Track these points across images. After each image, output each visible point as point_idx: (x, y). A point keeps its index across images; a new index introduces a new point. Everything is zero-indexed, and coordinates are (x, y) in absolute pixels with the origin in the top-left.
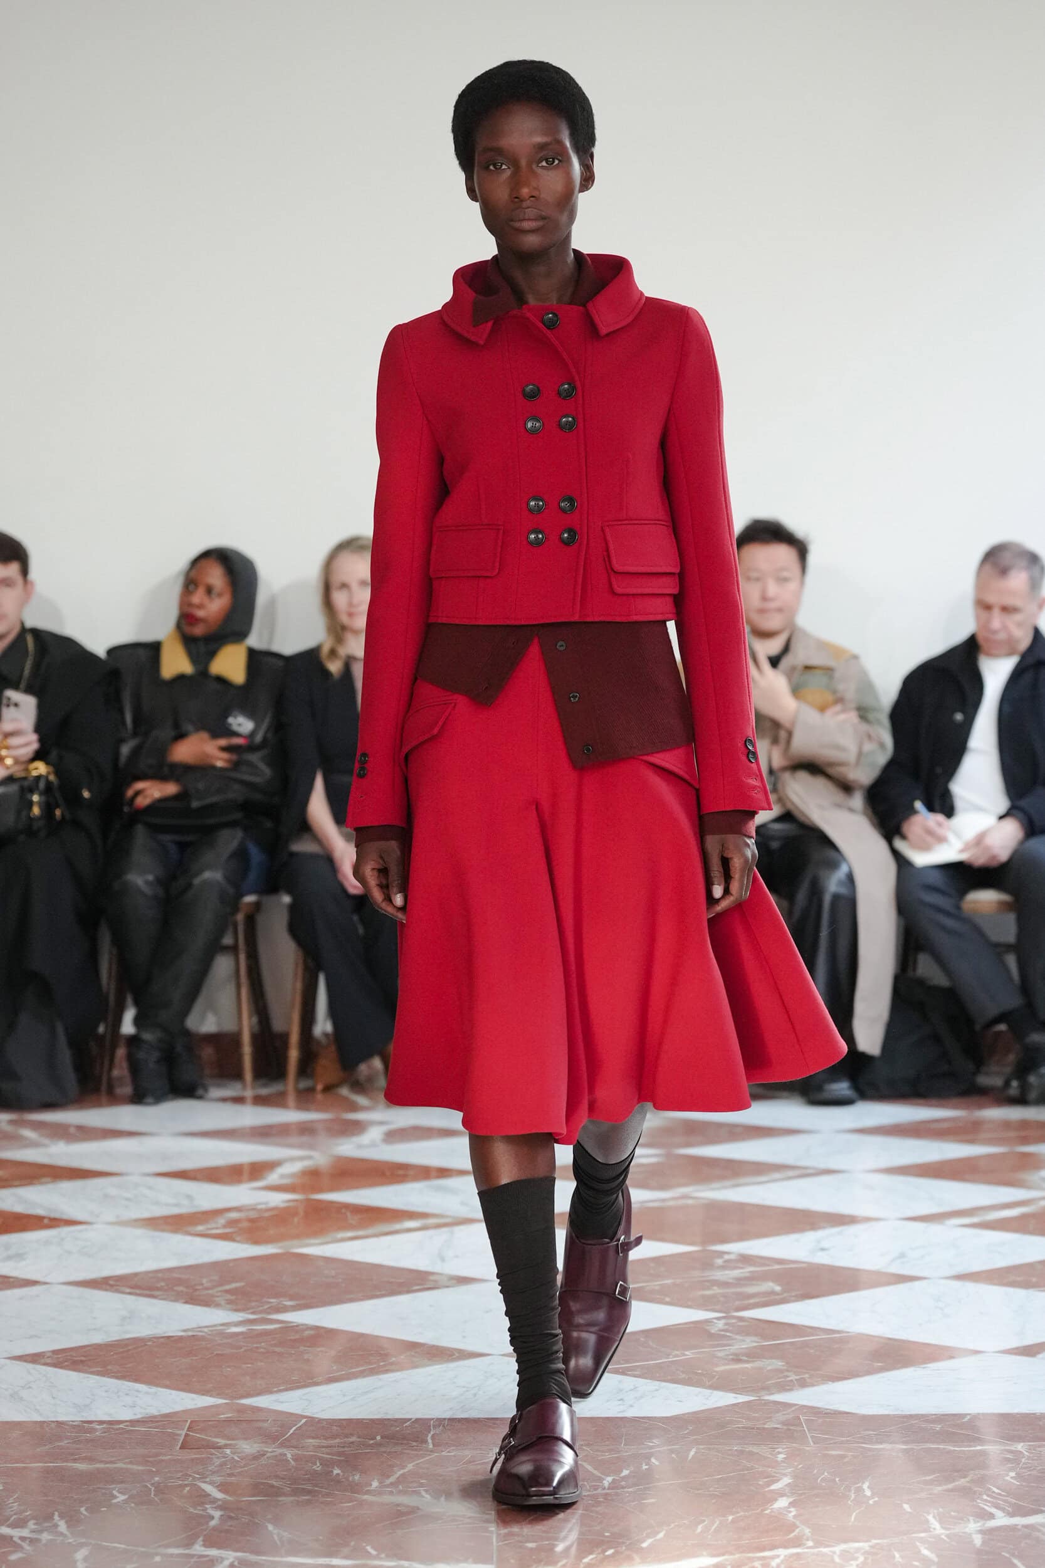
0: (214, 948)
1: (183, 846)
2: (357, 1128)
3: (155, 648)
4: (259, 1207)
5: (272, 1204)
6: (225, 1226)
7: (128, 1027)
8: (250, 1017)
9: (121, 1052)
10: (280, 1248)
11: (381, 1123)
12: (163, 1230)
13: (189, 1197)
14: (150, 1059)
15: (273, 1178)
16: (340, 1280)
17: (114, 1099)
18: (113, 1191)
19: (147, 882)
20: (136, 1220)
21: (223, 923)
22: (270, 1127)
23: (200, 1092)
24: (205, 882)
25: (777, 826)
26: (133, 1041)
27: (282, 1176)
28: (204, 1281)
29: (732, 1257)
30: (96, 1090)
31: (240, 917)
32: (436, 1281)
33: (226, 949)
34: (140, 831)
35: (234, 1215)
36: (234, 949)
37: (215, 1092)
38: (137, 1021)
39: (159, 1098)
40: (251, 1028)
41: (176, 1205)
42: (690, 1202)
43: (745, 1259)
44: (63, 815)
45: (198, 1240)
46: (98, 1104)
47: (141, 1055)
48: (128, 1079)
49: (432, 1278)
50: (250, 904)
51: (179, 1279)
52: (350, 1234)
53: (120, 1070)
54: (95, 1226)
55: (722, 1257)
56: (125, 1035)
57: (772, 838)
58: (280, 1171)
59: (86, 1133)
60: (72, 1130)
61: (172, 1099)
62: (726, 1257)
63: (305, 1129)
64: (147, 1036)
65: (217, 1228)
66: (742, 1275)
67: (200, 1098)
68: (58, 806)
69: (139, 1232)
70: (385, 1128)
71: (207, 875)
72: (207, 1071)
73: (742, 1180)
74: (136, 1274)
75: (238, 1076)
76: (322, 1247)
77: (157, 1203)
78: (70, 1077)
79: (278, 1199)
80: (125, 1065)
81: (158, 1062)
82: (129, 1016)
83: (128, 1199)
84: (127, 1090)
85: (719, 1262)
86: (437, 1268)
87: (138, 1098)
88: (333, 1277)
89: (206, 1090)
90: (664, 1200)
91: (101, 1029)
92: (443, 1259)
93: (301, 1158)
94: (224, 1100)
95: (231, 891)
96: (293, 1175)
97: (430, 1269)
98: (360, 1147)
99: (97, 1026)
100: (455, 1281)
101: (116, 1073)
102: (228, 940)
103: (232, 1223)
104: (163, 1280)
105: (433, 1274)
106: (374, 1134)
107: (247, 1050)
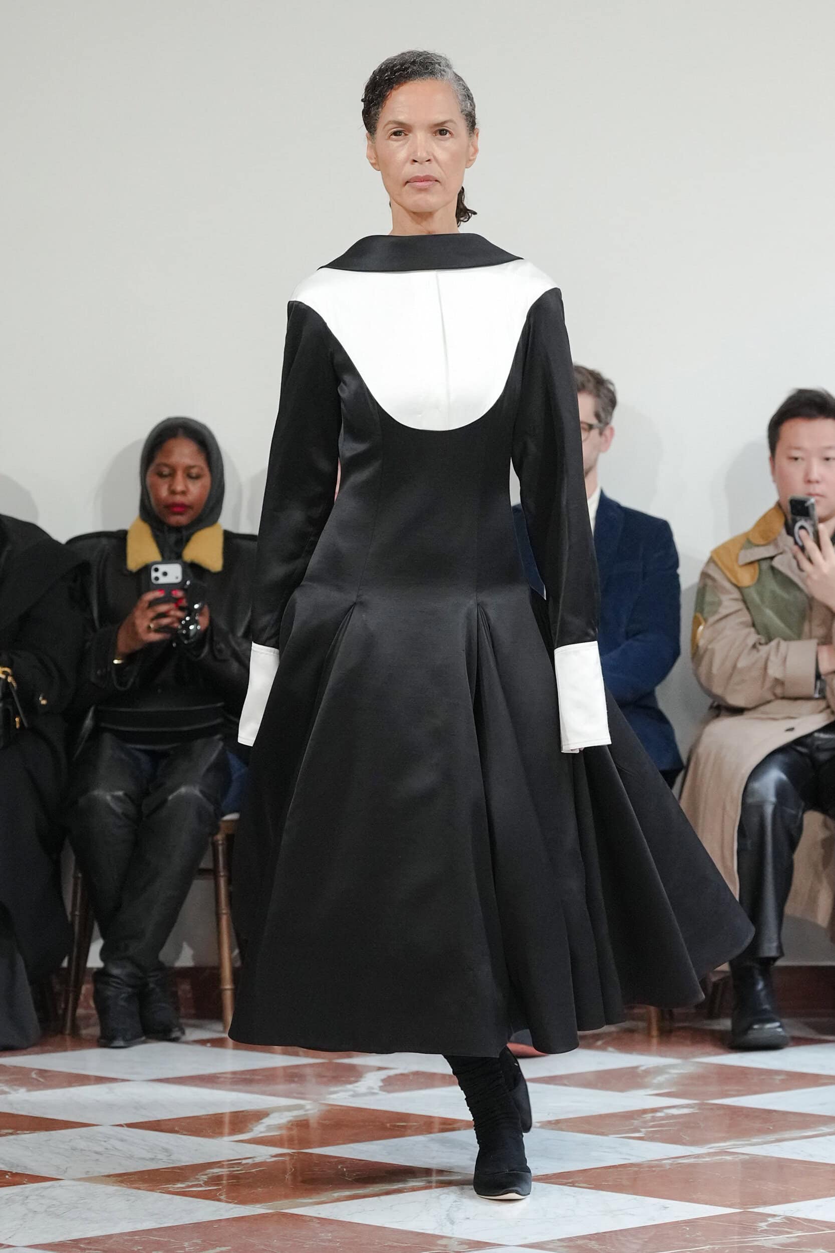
0: (191, 872)
1: (156, 756)
2: (353, 1074)
3: (120, 538)
4: (244, 1162)
5: (257, 1160)
6: (206, 1183)
7: (94, 961)
8: (231, 950)
9: (86, 988)
10: (269, 1209)
11: (380, 1069)
12: (139, 1189)
13: (166, 1150)
14: (119, 996)
15: (260, 1130)
16: (338, 1244)
17: (79, 1041)
18: (82, 1144)
19: (117, 798)
20: (109, 1176)
21: (202, 843)
22: (253, 1072)
23: (175, 1035)
24: (182, 799)
25: (822, 736)
26: (100, 975)
27: (269, 1128)
28: (186, 1244)
29: (777, 1220)
30: (61, 1032)
31: (220, 837)
32: (445, 1246)
33: (204, 872)
34: (108, 740)
35: (216, 1171)
36: (213, 873)
37: (193, 1034)
38: (104, 954)
39: (130, 1041)
40: (232, 961)
41: (152, 1159)
42: (728, 1158)
43: (792, 1223)
44: (21, 722)
45: (178, 1198)
46: (62, 1048)
47: (110, 992)
48: (95, 1018)
49: (440, 1242)
50: (232, 821)
51: (158, 1242)
52: (347, 1193)
53: (87, 1008)
54: (61, 1182)
55: (767, 1221)
56: (92, 969)
57: (818, 749)
58: (267, 1121)
59: (47, 1079)
60: (34, 1075)
61: (144, 1042)
62: (771, 1220)
63: (293, 1076)
64: (115, 971)
65: (201, 1186)
66: (789, 1241)
67: (175, 1040)
68: (17, 714)
69: (112, 1189)
70: (383, 1074)
71: (183, 790)
72: (183, 1010)
73: (787, 1135)
74: (110, 1237)
75: (217, 1015)
76: (317, 1207)
77: (131, 1157)
78: (31, 1016)
79: (265, 1154)
80: (92, 1004)
81: (128, 999)
82: (96, 947)
83: (97, 1153)
84: (96, 1031)
85: (763, 1225)
86: (446, 1232)
87: (106, 1040)
88: (330, 1241)
89: (183, 1033)
90: (698, 1156)
91: (65, 964)
92: (452, 1223)
93: (289, 1108)
94: (203, 1042)
95: (211, 808)
96: (280, 1127)
97: (437, 1232)
98: (356, 1095)
99: (62, 960)
100: (467, 1247)
101: (80, 1011)
102: (206, 863)
103: (216, 1180)
104: (137, 1243)
105: (442, 1237)
106: (372, 1080)
107: (228, 986)
